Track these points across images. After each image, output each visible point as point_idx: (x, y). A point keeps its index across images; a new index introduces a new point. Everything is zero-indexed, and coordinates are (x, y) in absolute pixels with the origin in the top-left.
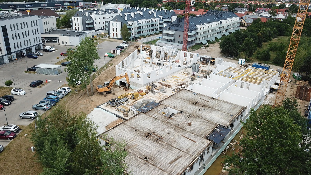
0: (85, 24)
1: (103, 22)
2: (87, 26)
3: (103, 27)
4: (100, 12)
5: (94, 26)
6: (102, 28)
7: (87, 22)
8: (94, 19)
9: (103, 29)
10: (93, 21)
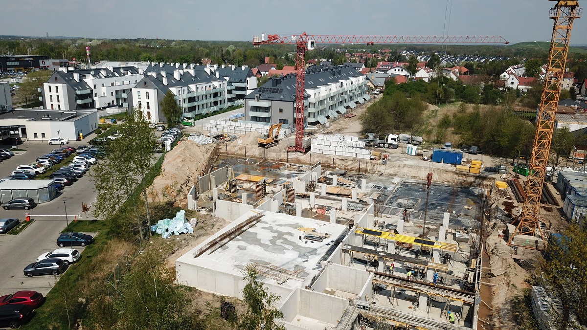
0: (73, 97)
1: (112, 93)
2: (79, 102)
3: (113, 101)
4: (103, 73)
5: (93, 101)
6: (109, 104)
7: (79, 93)
8: (92, 87)
9: (113, 106)
10: (92, 91)
